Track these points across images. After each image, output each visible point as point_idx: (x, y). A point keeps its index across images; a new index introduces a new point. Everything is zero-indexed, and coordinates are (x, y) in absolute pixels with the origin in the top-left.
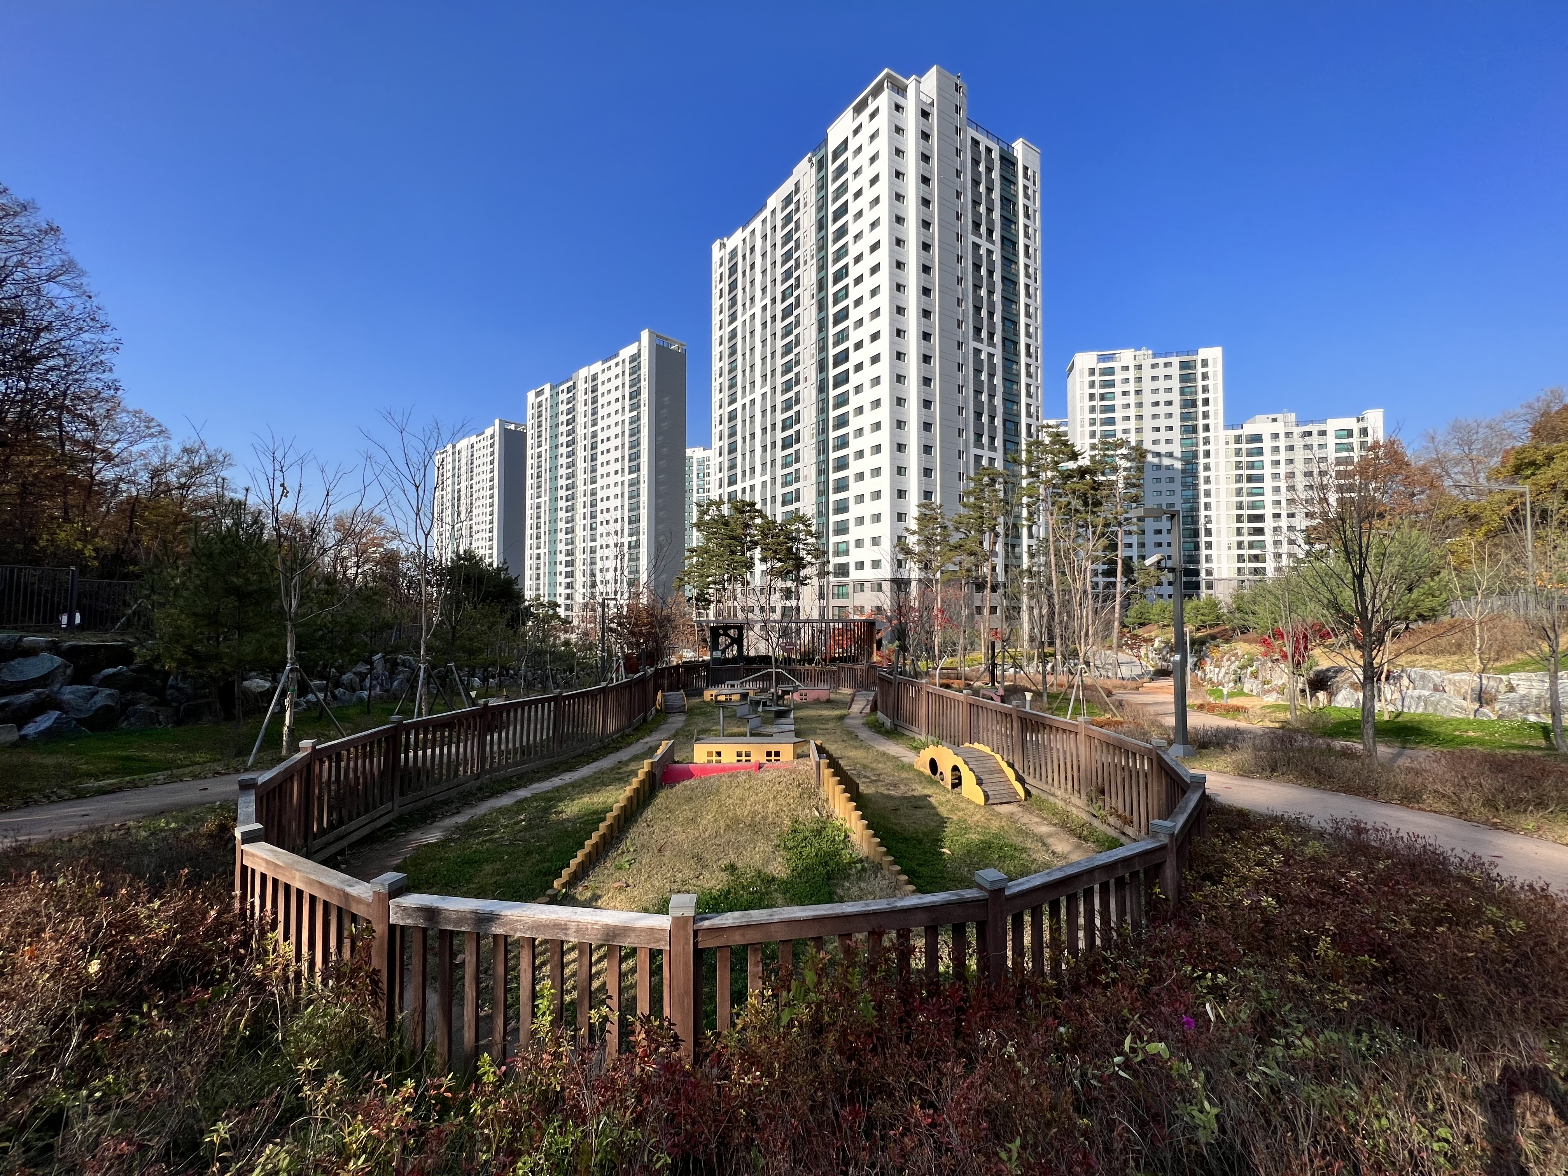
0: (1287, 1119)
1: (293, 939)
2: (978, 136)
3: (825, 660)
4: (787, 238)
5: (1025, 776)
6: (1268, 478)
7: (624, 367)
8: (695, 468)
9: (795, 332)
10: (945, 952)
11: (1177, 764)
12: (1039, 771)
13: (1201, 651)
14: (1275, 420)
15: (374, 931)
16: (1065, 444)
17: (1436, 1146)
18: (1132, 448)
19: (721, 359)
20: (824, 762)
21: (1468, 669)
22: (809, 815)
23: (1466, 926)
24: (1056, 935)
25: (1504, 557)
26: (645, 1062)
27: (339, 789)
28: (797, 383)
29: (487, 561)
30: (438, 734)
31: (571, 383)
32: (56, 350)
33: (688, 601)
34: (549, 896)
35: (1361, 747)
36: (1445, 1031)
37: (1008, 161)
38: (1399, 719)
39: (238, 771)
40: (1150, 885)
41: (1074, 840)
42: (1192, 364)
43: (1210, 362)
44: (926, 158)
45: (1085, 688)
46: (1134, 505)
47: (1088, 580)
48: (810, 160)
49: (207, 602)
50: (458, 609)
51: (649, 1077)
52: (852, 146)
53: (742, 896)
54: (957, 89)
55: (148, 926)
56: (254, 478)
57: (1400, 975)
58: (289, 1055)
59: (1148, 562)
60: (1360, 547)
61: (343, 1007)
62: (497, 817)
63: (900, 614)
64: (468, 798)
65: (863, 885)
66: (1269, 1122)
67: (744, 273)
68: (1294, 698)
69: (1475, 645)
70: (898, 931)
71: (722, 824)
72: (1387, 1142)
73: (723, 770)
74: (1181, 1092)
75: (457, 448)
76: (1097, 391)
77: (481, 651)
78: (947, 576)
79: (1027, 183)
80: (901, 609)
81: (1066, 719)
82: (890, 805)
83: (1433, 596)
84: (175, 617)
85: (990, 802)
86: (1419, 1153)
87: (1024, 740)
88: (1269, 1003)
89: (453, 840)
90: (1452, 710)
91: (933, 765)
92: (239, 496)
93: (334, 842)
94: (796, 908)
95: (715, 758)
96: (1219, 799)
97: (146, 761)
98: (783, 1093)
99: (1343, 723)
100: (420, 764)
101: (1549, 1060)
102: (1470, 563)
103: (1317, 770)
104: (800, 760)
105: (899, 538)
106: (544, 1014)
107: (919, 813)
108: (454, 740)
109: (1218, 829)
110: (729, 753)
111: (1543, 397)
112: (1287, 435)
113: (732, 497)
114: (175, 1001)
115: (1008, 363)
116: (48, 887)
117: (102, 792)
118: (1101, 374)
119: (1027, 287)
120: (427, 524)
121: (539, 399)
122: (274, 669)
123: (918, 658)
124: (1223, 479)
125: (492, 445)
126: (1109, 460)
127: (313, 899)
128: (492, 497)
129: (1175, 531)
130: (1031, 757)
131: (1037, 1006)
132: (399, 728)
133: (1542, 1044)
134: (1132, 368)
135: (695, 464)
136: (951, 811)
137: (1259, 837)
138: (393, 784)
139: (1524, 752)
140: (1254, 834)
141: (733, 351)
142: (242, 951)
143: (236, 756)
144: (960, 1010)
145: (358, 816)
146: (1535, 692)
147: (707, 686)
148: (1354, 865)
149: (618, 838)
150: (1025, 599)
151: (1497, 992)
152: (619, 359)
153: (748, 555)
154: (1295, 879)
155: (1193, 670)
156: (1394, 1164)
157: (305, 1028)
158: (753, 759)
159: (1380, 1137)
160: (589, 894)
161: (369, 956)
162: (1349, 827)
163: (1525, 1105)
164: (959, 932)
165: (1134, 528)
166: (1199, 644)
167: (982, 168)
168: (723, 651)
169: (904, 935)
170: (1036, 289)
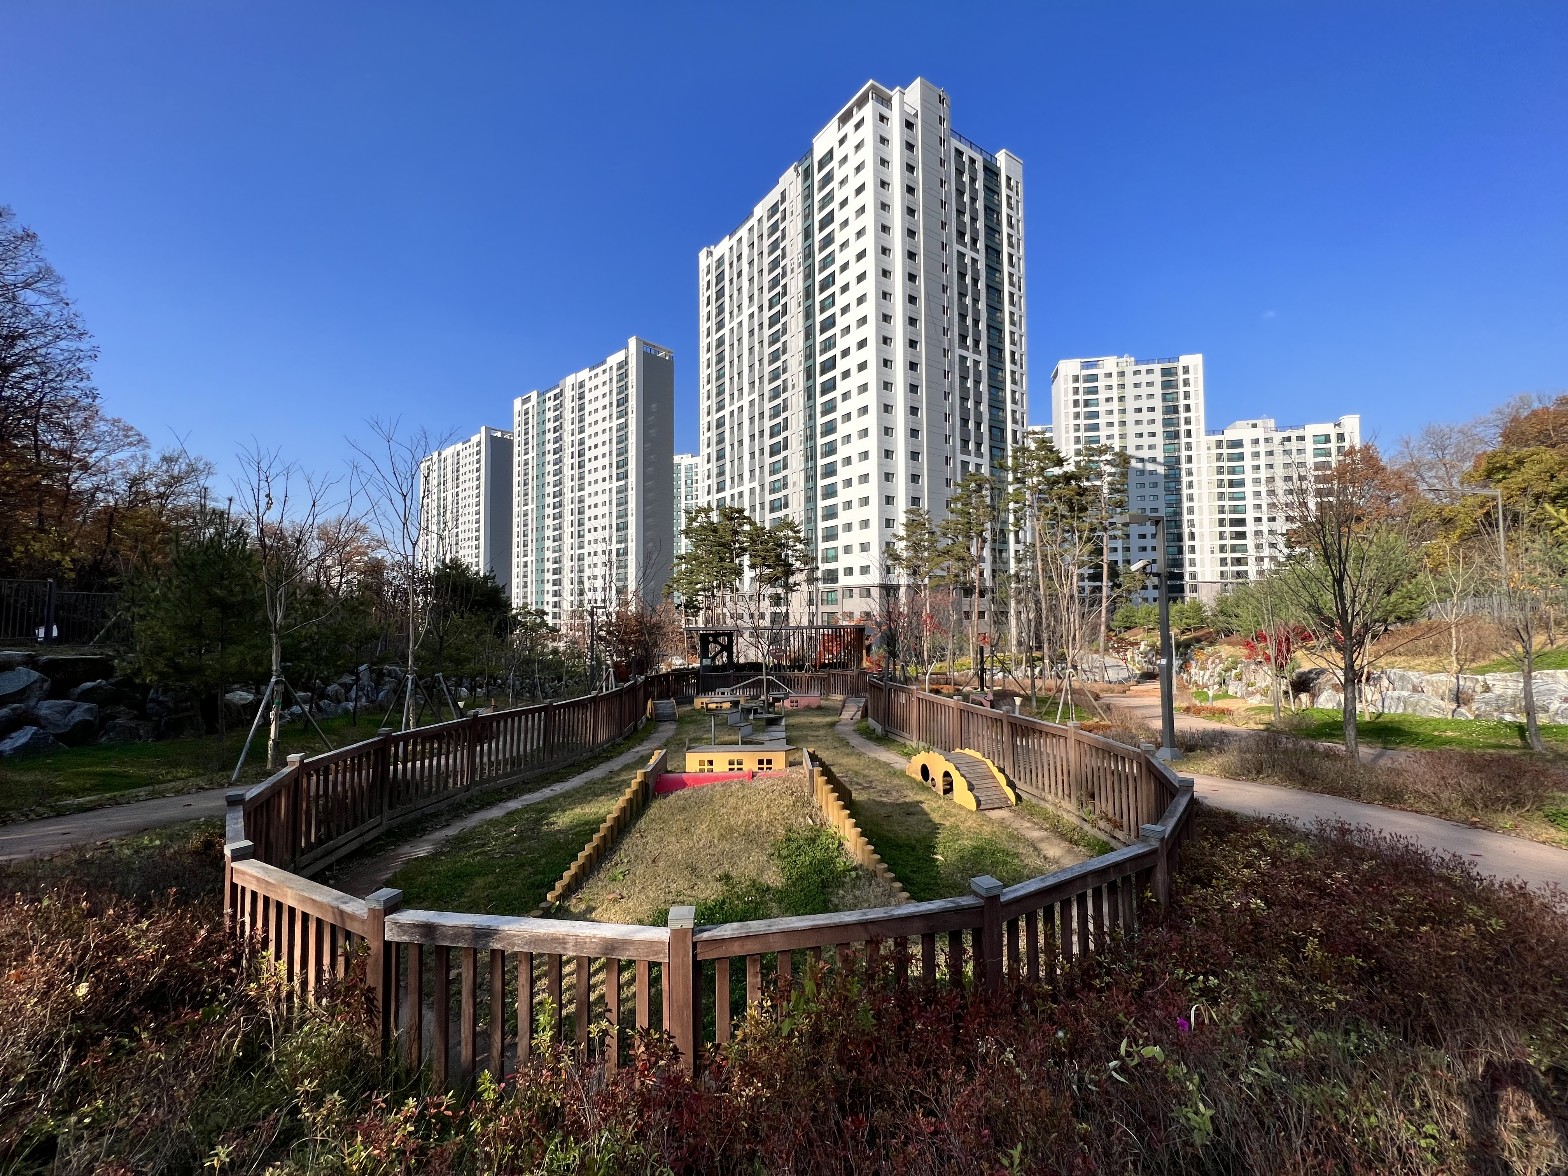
0: (1279, 1118)
1: (285, 958)
2: (962, 147)
3: (815, 667)
4: (774, 246)
5: (1016, 781)
6: (1248, 482)
7: (611, 374)
8: (683, 475)
9: (783, 339)
10: (941, 959)
11: (1166, 768)
12: (1030, 777)
13: (1186, 654)
14: (1254, 426)
15: (369, 949)
16: (1051, 450)
17: (1423, 1143)
18: (1116, 454)
19: (708, 366)
20: (818, 770)
21: (1445, 670)
22: (803, 823)
23: (1448, 925)
24: (1051, 941)
25: (1478, 559)
26: (645, 1076)
27: (327, 801)
28: (785, 390)
29: (474, 569)
30: (428, 746)
31: (558, 390)
32: (32, 358)
33: (677, 608)
34: (543, 909)
35: (1343, 748)
36: (1430, 1028)
37: (991, 172)
38: (1380, 720)
39: (222, 786)
40: (1141, 889)
41: (1066, 844)
42: (1173, 371)
43: (1191, 369)
44: (910, 168)
45: (1074, 692)
46: (1119, 510)
47: (1075, 585)
48: (796, 170)
49: (189, 613)
50: (446, 617)
51: (649, 1091)
52: (838, 155)
53: (737, 906)
54: (941, 101)
55: (136, 947)
56: (239, 489)
57: (1385, 975)
58: (283, 1076)
59: (1134, 568)
60: (1340, 551)
61: (338, 1026)
62: (487, 829)
63: (890, 619)
64: (459, 810)
65: (857, 893)
66: (1262, 1123)
67: (731, 281)
68: (1277, 700)
69: (1451, 647)
70: (896, 939)
71: (716, 834)
72: (1376, 1139)
73: (717, 778)
74: (1176, 1095)
75: (443, 456)
76: (1082, 397)
77: (468, 660)
78: (935, 582)
79: (1010, 193)
80: (890, 615)
81: (1054, 723)
82: (883, 812)
83: (1411, 598)
84: (156, 629)
85: (982, 807)
86: (1407, 1149)
87: (1014, 746)
88: (1260, 1004)
89: (443, 853)
90: (1431, 710)
91: (925, 771)
92: (222, 506)
93: (322, 857)
94: (794, 918)
95: (707, 767)
96: (1207, 802)
97: (127, 777)
98: (785, 1104)
99: (1326, 725)
100: (409, 776)
101: (1530, 1055)
102: (1446, 565)
103: (1302, 772)
104: (793, 768)
105: (888, 544)
106: (544, 1030)
107: (912, 820)
108: (443, 751)
109: (1206, 832)
110: (721, 761)
111: (1513, 403)
112: (1267, 440)
113: (721, 503)
114: (165, 1023)
115: (993, 370)
116: (33, 908)
117: (83, 809)
118: (1085, 381)
119: (1011, 295)
120: (414, 533)
121: (525, 407)
122: (257, 681)
123: (907, 663)
124: (1205, 484)
125: (478, 453)
126: (1093, 466)
127: (305, 916)
128: (478, 504)
129: (1160, 536)
130: (1021, 765)
131: (1034, 1011)
132: (388, 741)
133: (1523, 1039)
134: (1115, 375)
135: (683, 471)
136: (944, 817)
137: (1246, 840)
138: (381, 797)
139: (1500, 751)
140: (1241, 837)
141: (721, 358)
142: (234, 970)
143: (220, 770)
144: (958, 1017)
145: (347, 830)
146: (1510, 692)
147: (698, 694)
148: (1339, 866)
149: (611, 849)
150: (1013, 603)
151: (1480, 989)
152: (606, 366)
153: (737, 561)
154: (1282, 881)
155: (1178, 673)
156: (1383, 1161)
157: (298, 1049)
158: (746, 767)
159: (1369, 1135)
160: (583, 906)
161: (365, 974)
162: (1333, 828)
163: (1508, 1100)
164: (956, 940)
165: (1119, 533)
166: (1184, 647)
167: (966, 178)
168: (713, 659)
169: (902, 943)
170: (1020, 297)
